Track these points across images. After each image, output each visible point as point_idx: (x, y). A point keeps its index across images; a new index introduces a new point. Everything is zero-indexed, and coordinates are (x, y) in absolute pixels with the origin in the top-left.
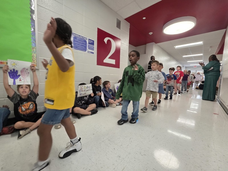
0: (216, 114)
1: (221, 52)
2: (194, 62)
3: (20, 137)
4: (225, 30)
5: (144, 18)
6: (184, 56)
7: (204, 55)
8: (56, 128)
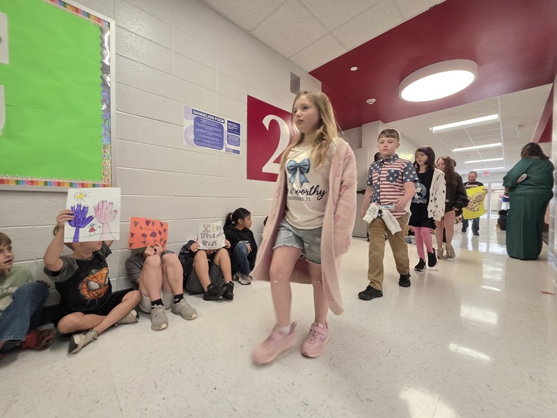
0: (547, 293)
1: (546, 136)
2: (482, 163)
3: (74, 351)
4: (551, 85)
5: (354, 69)
6: (455, 150)
7: (505, 144)
8: (157, 328)
